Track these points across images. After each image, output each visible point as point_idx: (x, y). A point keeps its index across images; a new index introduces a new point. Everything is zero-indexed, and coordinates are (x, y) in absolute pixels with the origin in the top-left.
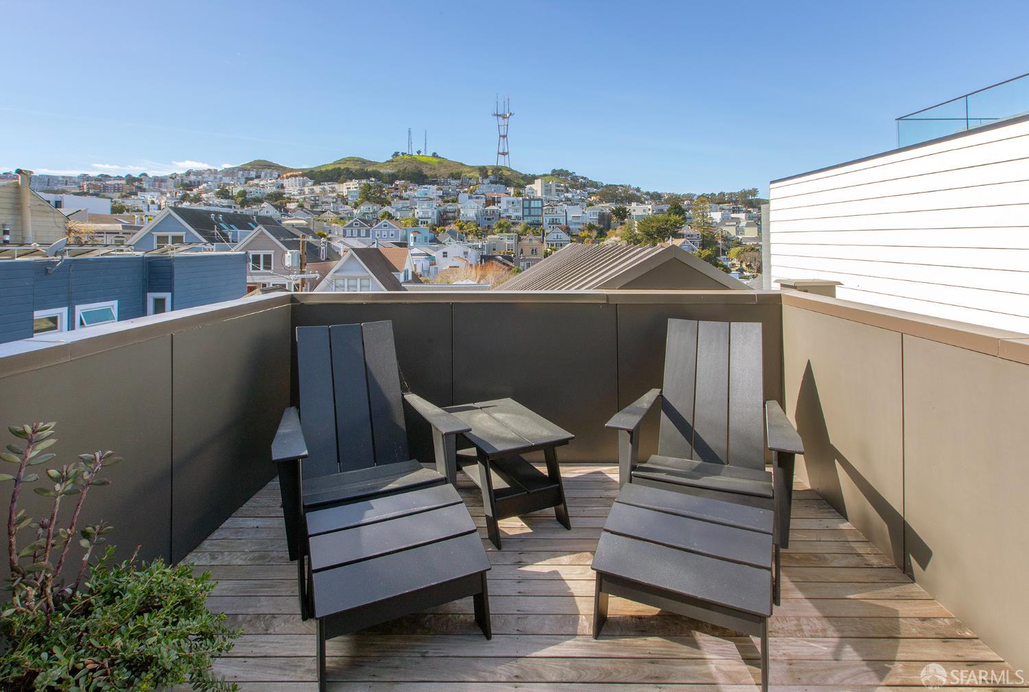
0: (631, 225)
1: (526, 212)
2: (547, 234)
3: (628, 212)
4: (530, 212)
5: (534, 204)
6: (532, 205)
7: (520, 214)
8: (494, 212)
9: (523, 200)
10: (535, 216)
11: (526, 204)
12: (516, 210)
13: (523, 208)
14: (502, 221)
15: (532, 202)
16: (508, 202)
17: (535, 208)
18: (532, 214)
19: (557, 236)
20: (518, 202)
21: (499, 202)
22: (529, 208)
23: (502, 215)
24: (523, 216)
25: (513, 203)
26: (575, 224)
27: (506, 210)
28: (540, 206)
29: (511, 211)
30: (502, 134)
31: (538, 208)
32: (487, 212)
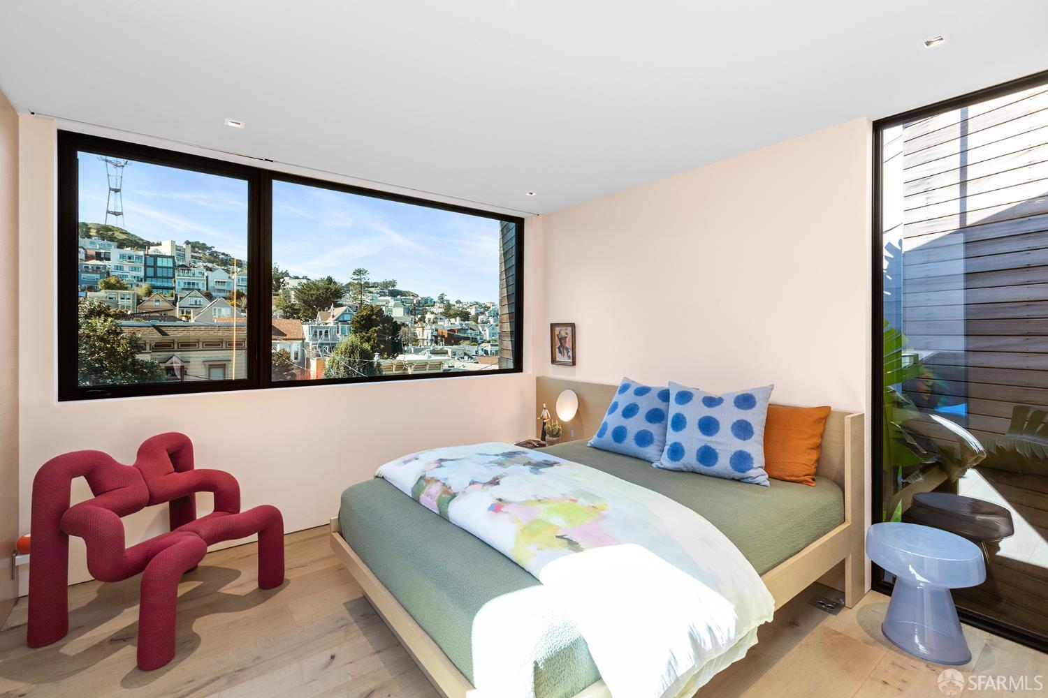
0: (288, 297)
1: (150, 272)
2: (181, 298)
3: (282, 283)
4: (155, 272)
5: (160, 262)
6: (159, 264)
7: (141, 274)
8: (98, 268)
9: (145, 255)
10: (162, 278)
11: (150, 262)
12: (135, 269)
13: (146, 266)
14: (113, 281)
15: (159, 259)
16: (122, 256)
17: (162, 267)
18: (159, 274)
19: (196, 301)
20: (138, 257)
21: (109, 259)
22: (155, 267)
23: (111, 274)
24: (146, 278)
25: (130, 258)
26: (219, 291)
27: (118, 268)
28: (171, 265)
29: (126, 269)
30: (113, 187)
31: (168, 268)
32: (88, 267)
